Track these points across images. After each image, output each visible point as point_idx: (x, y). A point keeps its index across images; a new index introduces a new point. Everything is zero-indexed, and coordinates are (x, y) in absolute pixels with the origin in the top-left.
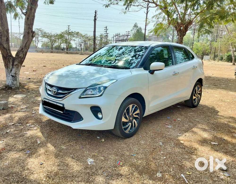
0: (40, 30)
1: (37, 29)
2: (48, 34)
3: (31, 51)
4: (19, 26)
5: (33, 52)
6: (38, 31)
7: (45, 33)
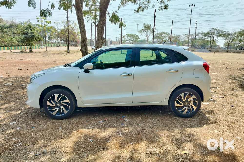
0: (216, 30)
1: (213, 29)
2: (224, 33)
3: (204, 51)
4: (196, 27)
5: (206, 52)
6: (214, 30)
7: (222, 32)
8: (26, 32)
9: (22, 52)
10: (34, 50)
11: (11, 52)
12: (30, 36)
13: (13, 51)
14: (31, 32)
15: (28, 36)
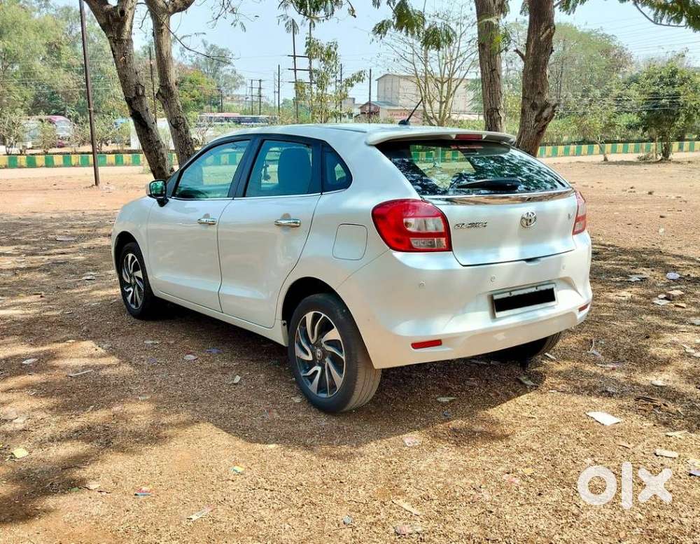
8: (655, 93)
9: (645, 161)
10: (674, 156)
11: (606, 159)
12: (664, 106)
13: (612, 158)
14: (672, 91)
15: (660, 106)
